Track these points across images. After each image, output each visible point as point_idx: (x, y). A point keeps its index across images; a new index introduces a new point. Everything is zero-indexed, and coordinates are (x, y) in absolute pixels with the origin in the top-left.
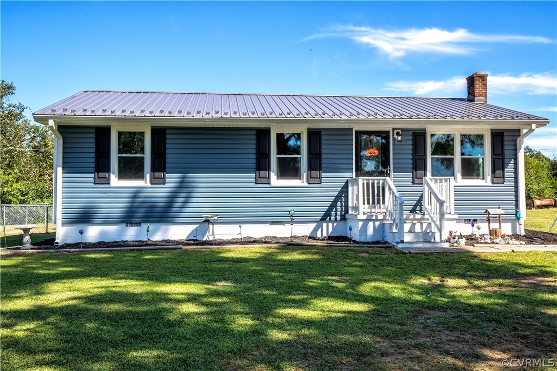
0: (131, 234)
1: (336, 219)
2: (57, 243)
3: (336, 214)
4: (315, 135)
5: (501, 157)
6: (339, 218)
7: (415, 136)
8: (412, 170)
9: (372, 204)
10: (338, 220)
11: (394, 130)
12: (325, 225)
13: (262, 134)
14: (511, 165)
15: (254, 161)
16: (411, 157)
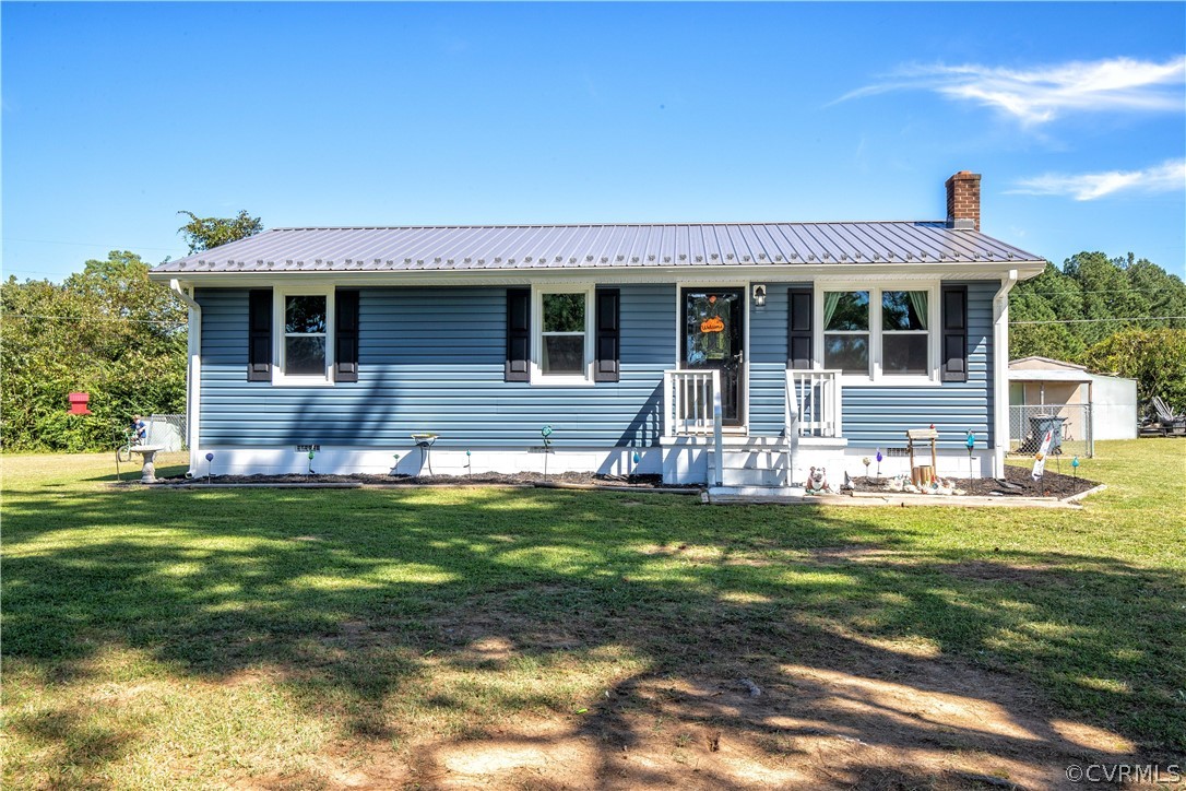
0: (300, 462)
1: (644, 444)
2: (190, 475)
3: (644, 435)
4: (608, 297)
5: (961, 332)
6: (649, 442)
7: (793, 295)
8: (785, 358)
9: (689, 418)
10: (648, 445)
11: (752, 284)
12: (624, 454)
13: (517, 298)
14: (982, 348)
15: (503, 342)
16: (785, 333)
